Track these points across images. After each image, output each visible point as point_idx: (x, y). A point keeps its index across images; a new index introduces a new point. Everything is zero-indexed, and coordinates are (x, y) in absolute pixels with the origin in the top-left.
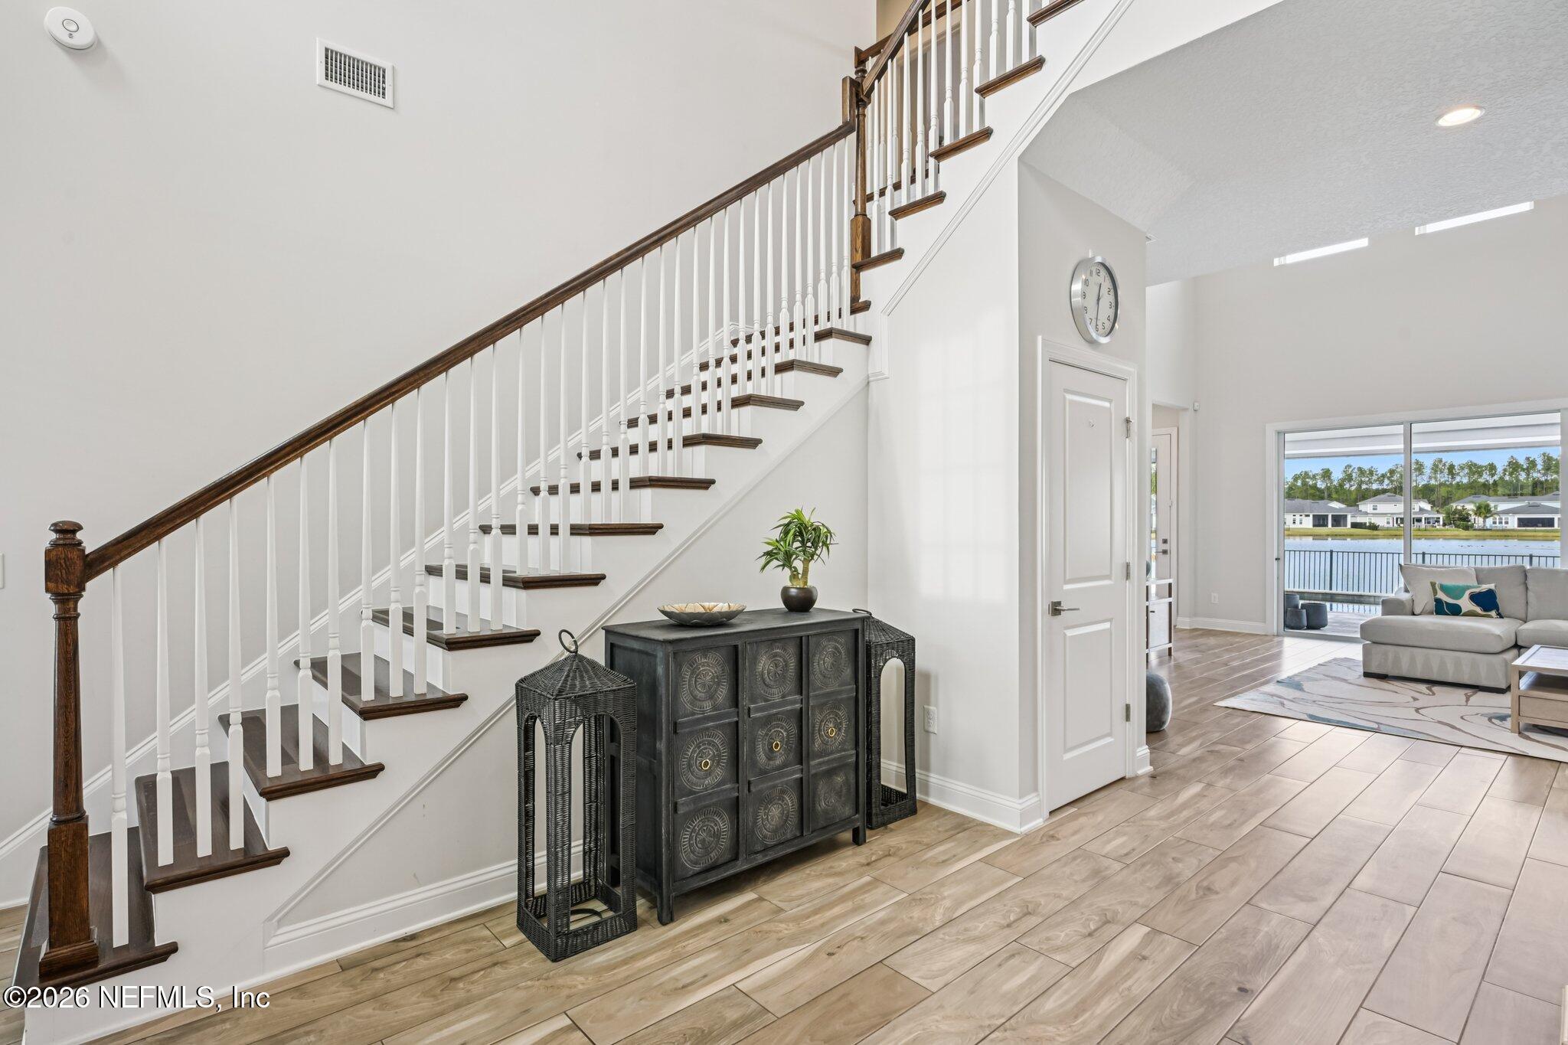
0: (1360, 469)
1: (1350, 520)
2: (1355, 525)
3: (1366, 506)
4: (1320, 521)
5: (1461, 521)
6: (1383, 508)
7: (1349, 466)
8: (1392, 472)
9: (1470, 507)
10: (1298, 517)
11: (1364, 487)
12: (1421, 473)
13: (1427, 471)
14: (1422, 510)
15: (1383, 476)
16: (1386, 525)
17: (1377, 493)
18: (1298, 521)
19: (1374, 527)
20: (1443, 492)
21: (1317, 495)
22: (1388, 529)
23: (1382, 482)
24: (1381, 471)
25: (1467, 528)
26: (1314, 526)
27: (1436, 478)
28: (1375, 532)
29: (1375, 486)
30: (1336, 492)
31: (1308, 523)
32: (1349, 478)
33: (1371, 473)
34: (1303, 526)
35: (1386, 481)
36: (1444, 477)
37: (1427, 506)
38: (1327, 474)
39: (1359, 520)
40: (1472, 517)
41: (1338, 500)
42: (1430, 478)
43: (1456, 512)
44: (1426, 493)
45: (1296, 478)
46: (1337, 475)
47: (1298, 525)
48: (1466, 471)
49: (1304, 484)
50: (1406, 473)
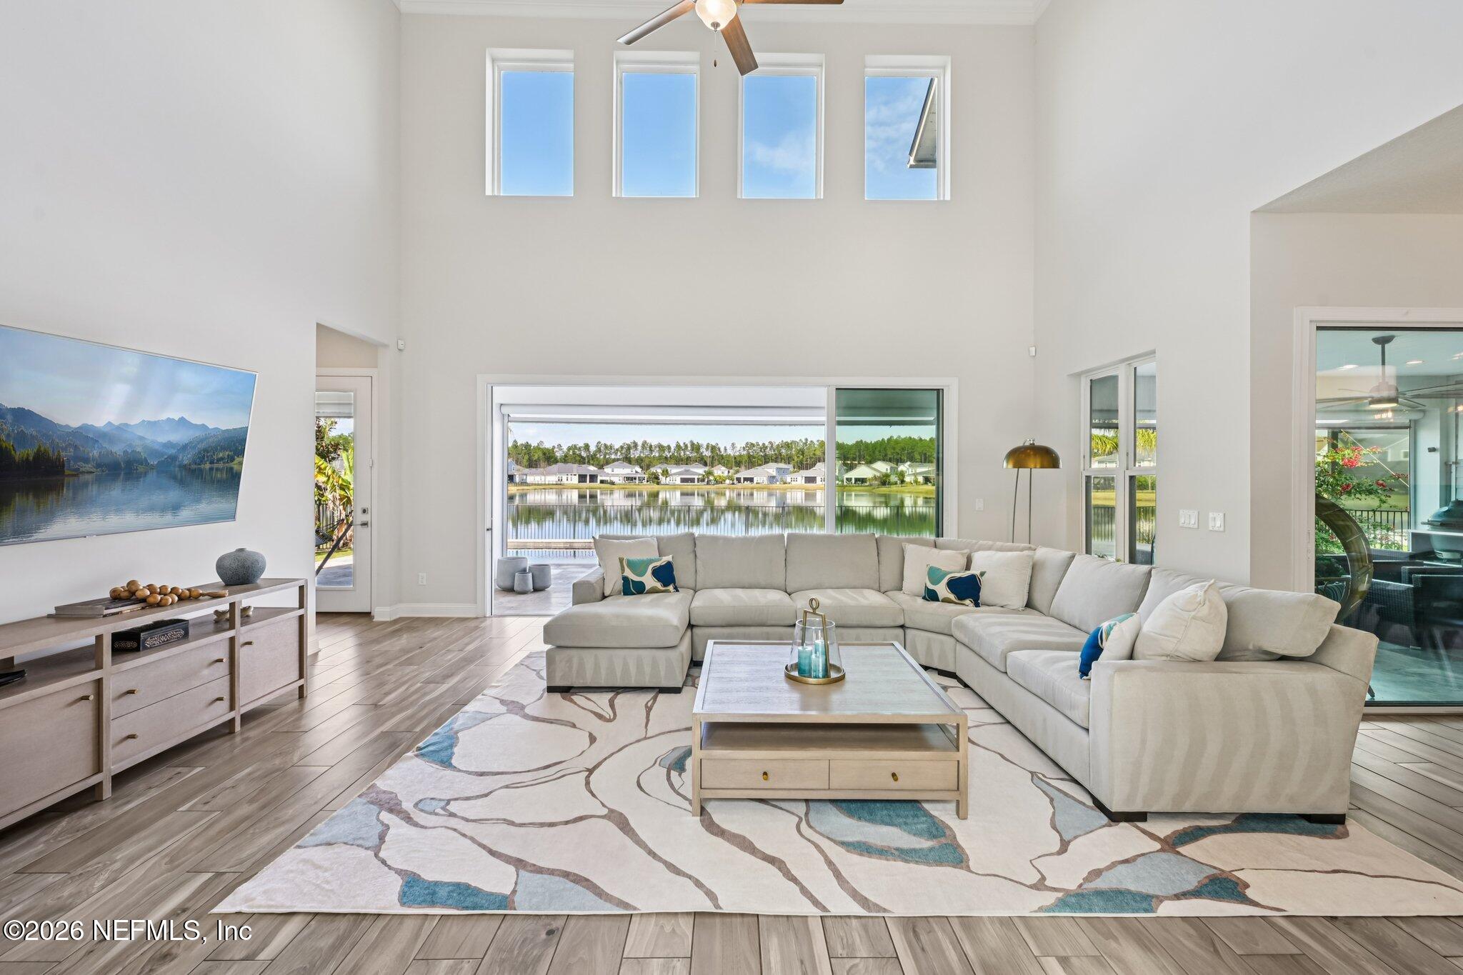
0: (605, 445)
1: (599, 478)
2: (602, 482)
3: (608, 470)
4: (582, 478)
5: (655, 478)
6: (617, 471)
7: (599, 443)
8: (622, 447)
9: (660, 471)
10: (569, 477)
11: (608, 456)
12: (636, 449)
13: (639, 448)
14: (636, 472)
15: (617, 450)
16: (619, 482)
17: (614, 460)
18: (569, 479)
19: (613, 483)
20: (647, 461)
21: (582, 461)
22: (619, 484)
23: (616, 454)
24: (617, 446)
25: (658, 484)
26: (579, 482)
27: (643, 453)
28: (613, 486)
29: (613, 457)
30: (592, 459)
31: (575, 480)
32: (599, 450)
33: (611, 447)
34: (572, 482)
35: (619, 454)
36: (647, 452)
37: (639, 470)
38: (587, 447)
39: (604, 478)
40: (661, 477)
41: (593, 465)
42: (641, 452)
43: (653, 474)
44: (639, 461)
45: (569, 449)
46: (593, 448)
47: (569, 482)
48: (657, 449)
49: (574, 453)
50: (629, 448)
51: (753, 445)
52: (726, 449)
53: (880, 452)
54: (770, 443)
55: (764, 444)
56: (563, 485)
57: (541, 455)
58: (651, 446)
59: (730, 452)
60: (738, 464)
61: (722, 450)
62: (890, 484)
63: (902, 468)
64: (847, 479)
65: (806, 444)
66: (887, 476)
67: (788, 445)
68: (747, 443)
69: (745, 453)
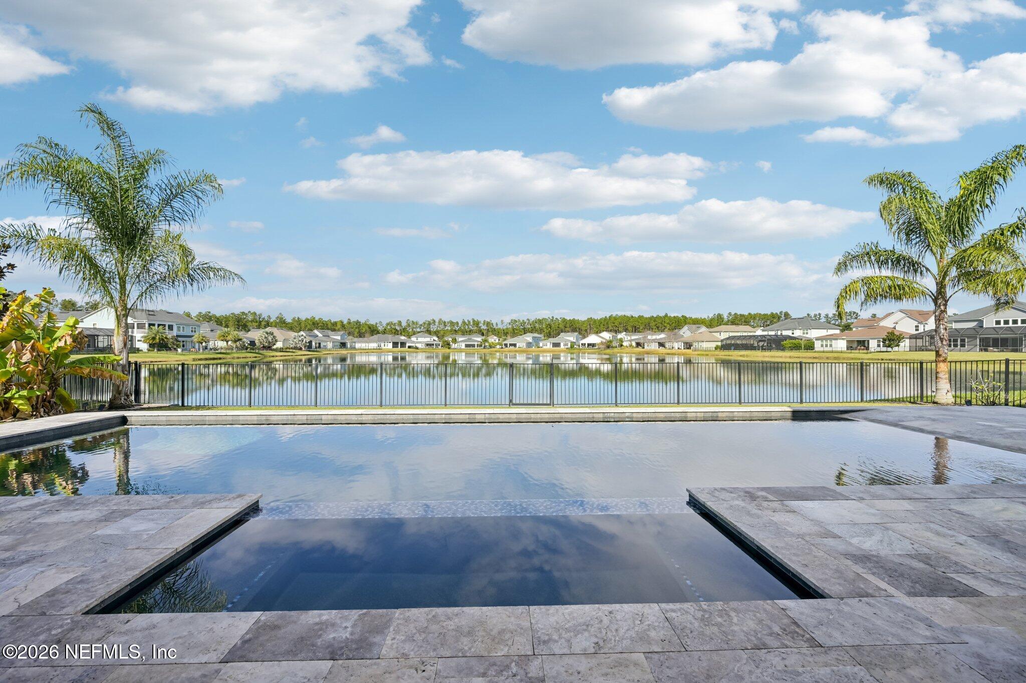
0: (413, 322)
1: (408, 345)
2: (409, 347)
3: (413, 339)
4: (395, 345)
5: (447, 345)
6: (420, 339)
7: (408, 320)
8: (424, 323)
9: (450, 339)
10: (386, 344)
11: (414, 329)
12: (435, 325)
13: (437, 324)
14: (434, 340)
15: (421, 325)
17: (419, 332)
19: (417, 348)
20: (442, 333)
21: (396, 332)
22: (422, 349)
23: (420, 328)
24: (421, 322)
25: (449, 348)
26: (393, 347)
27: (440, 327)
28: (418, 350)
29: (418, 330)
30: (404, 331)
31: (390, 346)
32: (409, 325)
33: (417, 323)
34: (388, 347)
35: (422, 328)
36: (442, 327)
37: (436, 339)
38: (400, 323)
39: (411, 345)
40: (451, 343)
41: (404, 336)
42: (438, 326)
43: (446, 341)
44: (436, 333)
45: (388, 324)
46: (404, 324)
47: (386, 347)
48: (449, 324)
49: (391, 327)
50: (429, 324)
51: (516, 321)
52: (497, 324)
53: (604, 325)
54: (528, 320)
55: (523, 320)
56: (381, 349)
57: (367, 329)
58: (445, 322)
59: (500, 326)
60: (506, 334)
61: (495, 325)
62: (613, 347)
63: (620, 336)
64: (582, 344)
65: (552, 320)
66: (611, 341)
67: (540, 321)
68: (512, 320)
69: (510, 326)
